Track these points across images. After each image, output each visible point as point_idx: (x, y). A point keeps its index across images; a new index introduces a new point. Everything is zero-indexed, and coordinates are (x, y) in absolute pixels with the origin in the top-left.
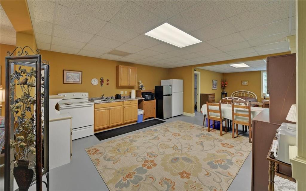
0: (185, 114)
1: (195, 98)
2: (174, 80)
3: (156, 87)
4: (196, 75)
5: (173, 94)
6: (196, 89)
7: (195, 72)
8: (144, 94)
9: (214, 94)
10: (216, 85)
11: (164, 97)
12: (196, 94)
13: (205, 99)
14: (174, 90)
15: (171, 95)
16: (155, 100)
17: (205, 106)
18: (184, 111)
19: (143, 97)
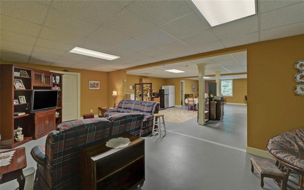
0: (176, 106)
1: (182, 97)
2: (170, 86)
3: (160, 90)
4: (182, 83)
5: (169, 94)
6: (182, 91)
7: (182, 81)
8: (154, 94)
9: (193, 94)
10: (194, 89)
11: (165, 96)
12: (182, 94)
13: (187, 96)
14: (170, 92)
15: (168, 95)
16: (160, 98)
17: (186, 99)
18: (175, 105)
19: (154, 96)
